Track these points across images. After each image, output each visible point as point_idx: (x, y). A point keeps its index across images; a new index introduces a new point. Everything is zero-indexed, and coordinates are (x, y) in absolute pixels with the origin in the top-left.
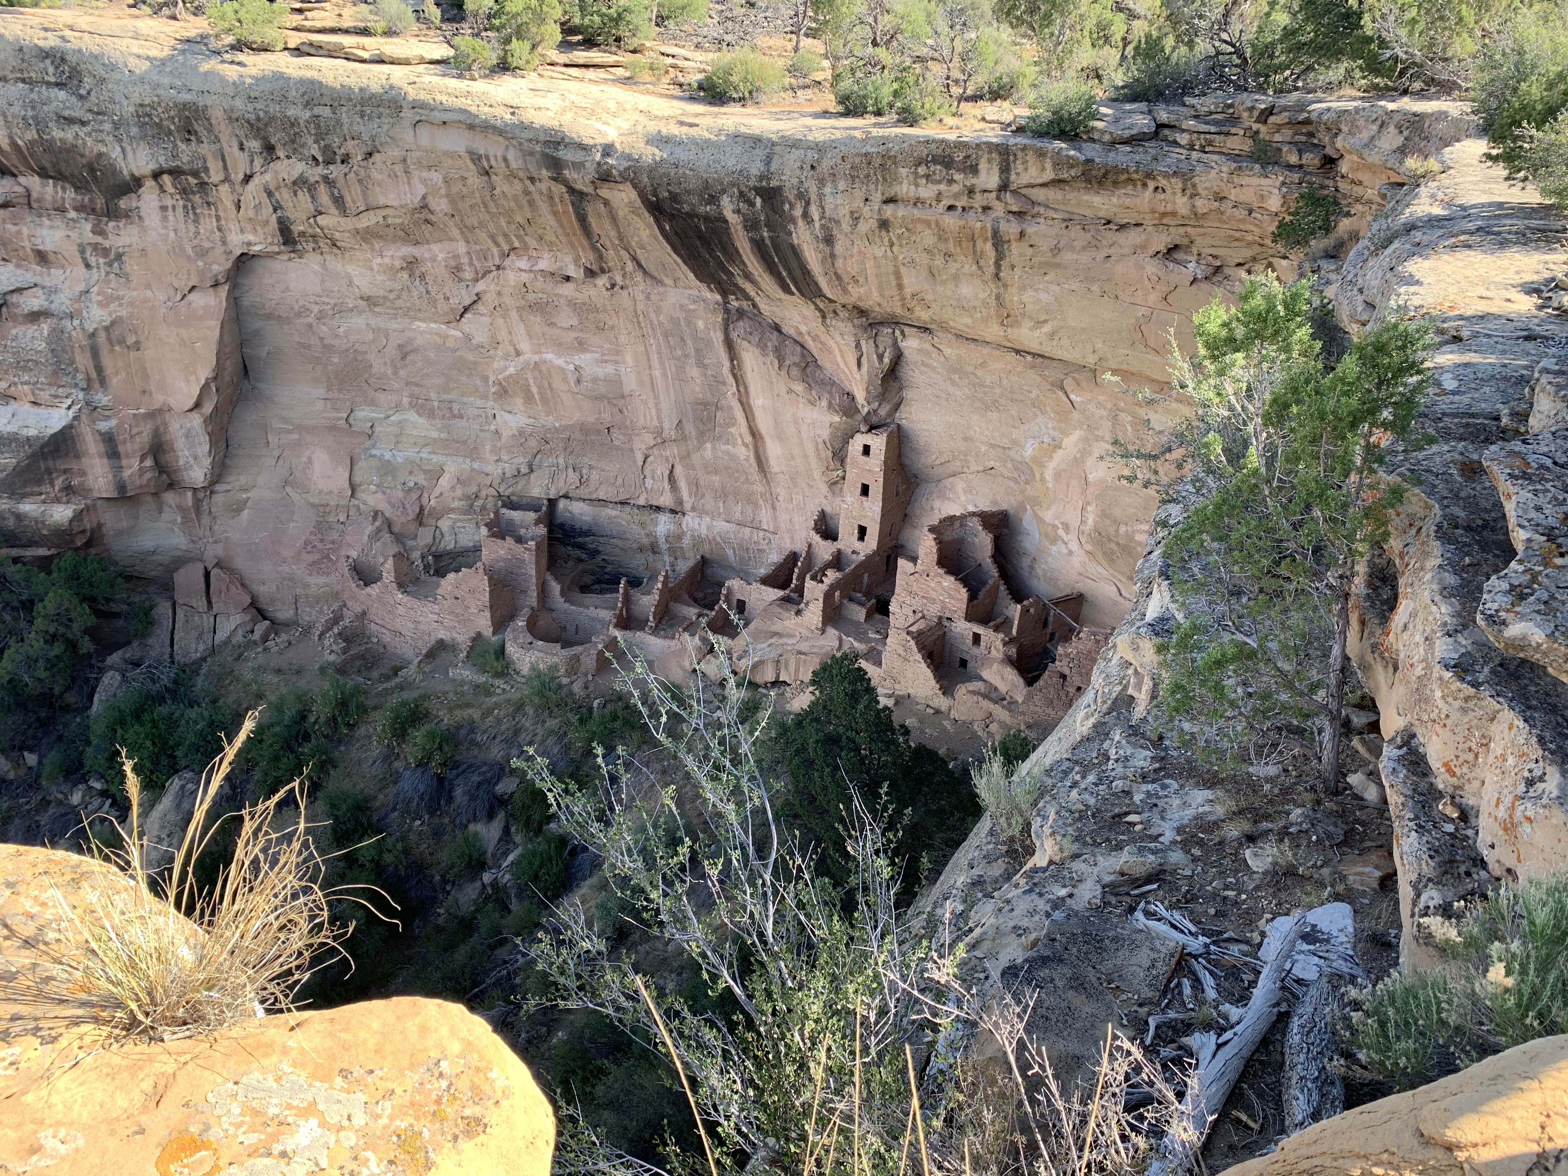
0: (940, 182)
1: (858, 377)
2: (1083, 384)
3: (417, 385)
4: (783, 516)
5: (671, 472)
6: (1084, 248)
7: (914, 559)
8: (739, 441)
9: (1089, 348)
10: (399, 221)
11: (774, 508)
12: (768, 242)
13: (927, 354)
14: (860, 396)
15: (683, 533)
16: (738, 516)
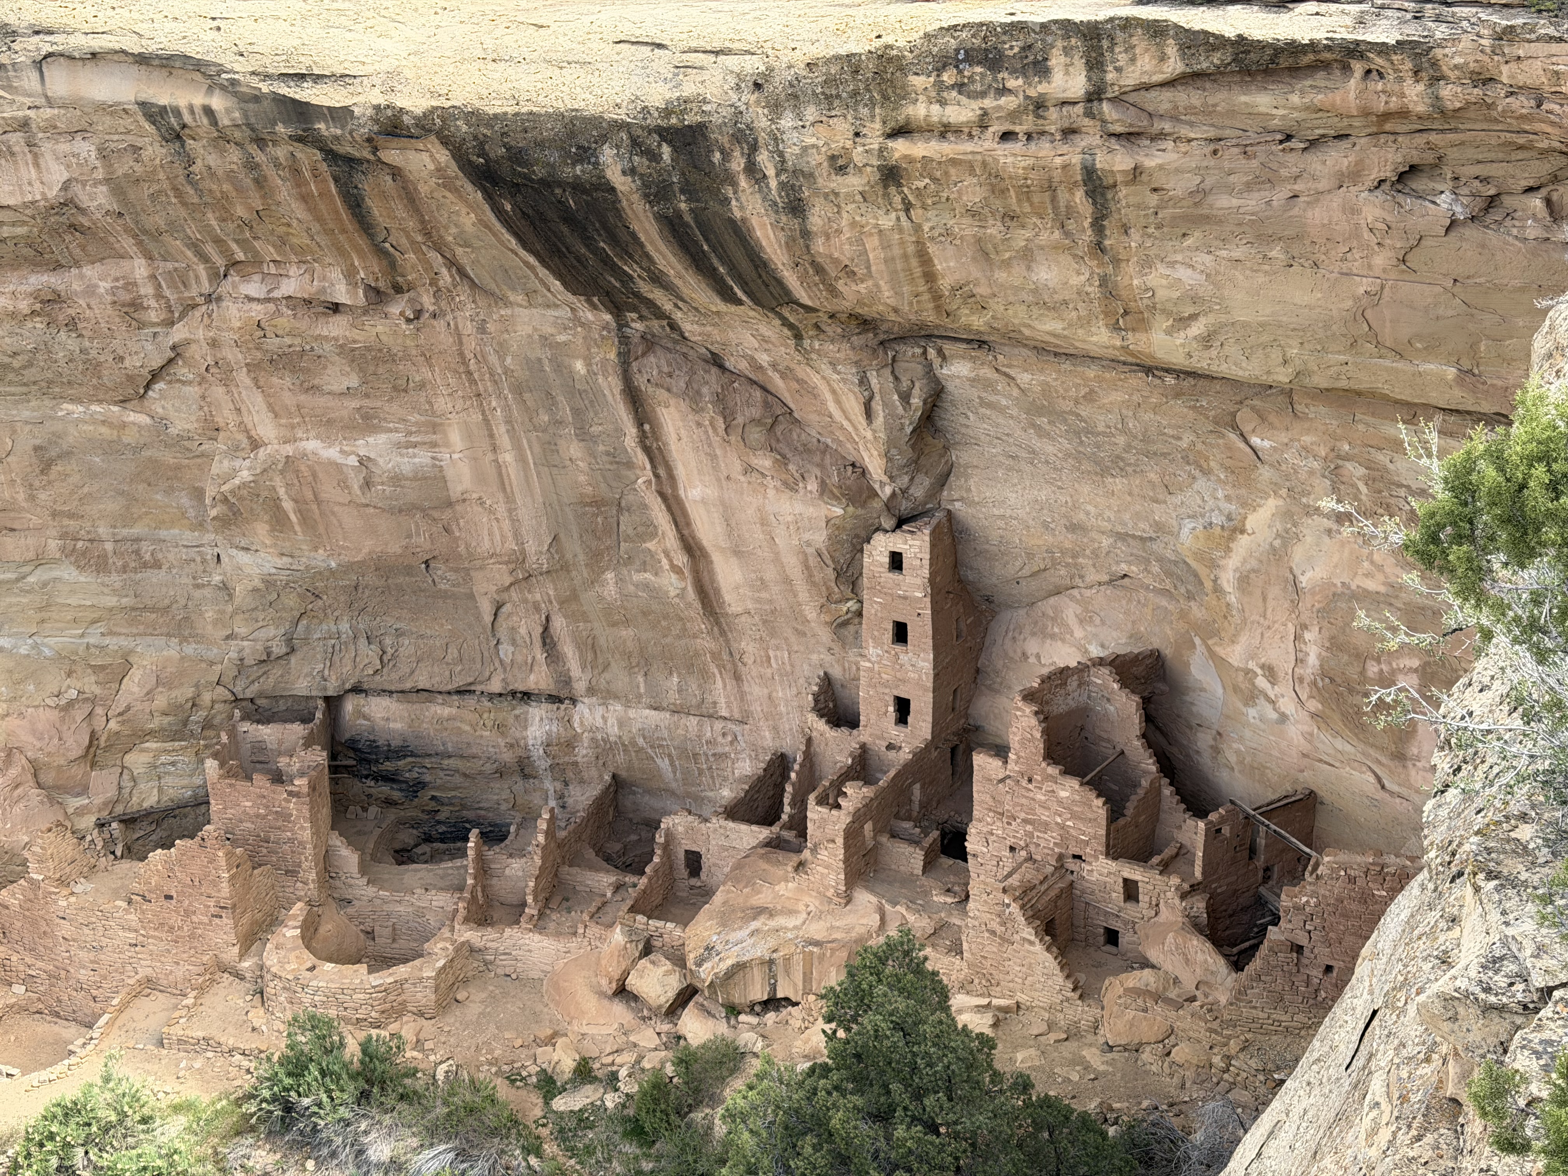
0: (983, 94)
1: (869, 435)
2: (1272, 418)
3: (71, 516)
4: (755, 691)
5: (546, 629)
6: (1249, 187)
7: (1001, 751)
8: (665, 562)
9: (1276, 355)
10: (20, 231)
11: (737, 678)
12: (688, 218)
13: (988, 385)
14: (875, 467)
15: (576, 737)
16: (673, 697)
